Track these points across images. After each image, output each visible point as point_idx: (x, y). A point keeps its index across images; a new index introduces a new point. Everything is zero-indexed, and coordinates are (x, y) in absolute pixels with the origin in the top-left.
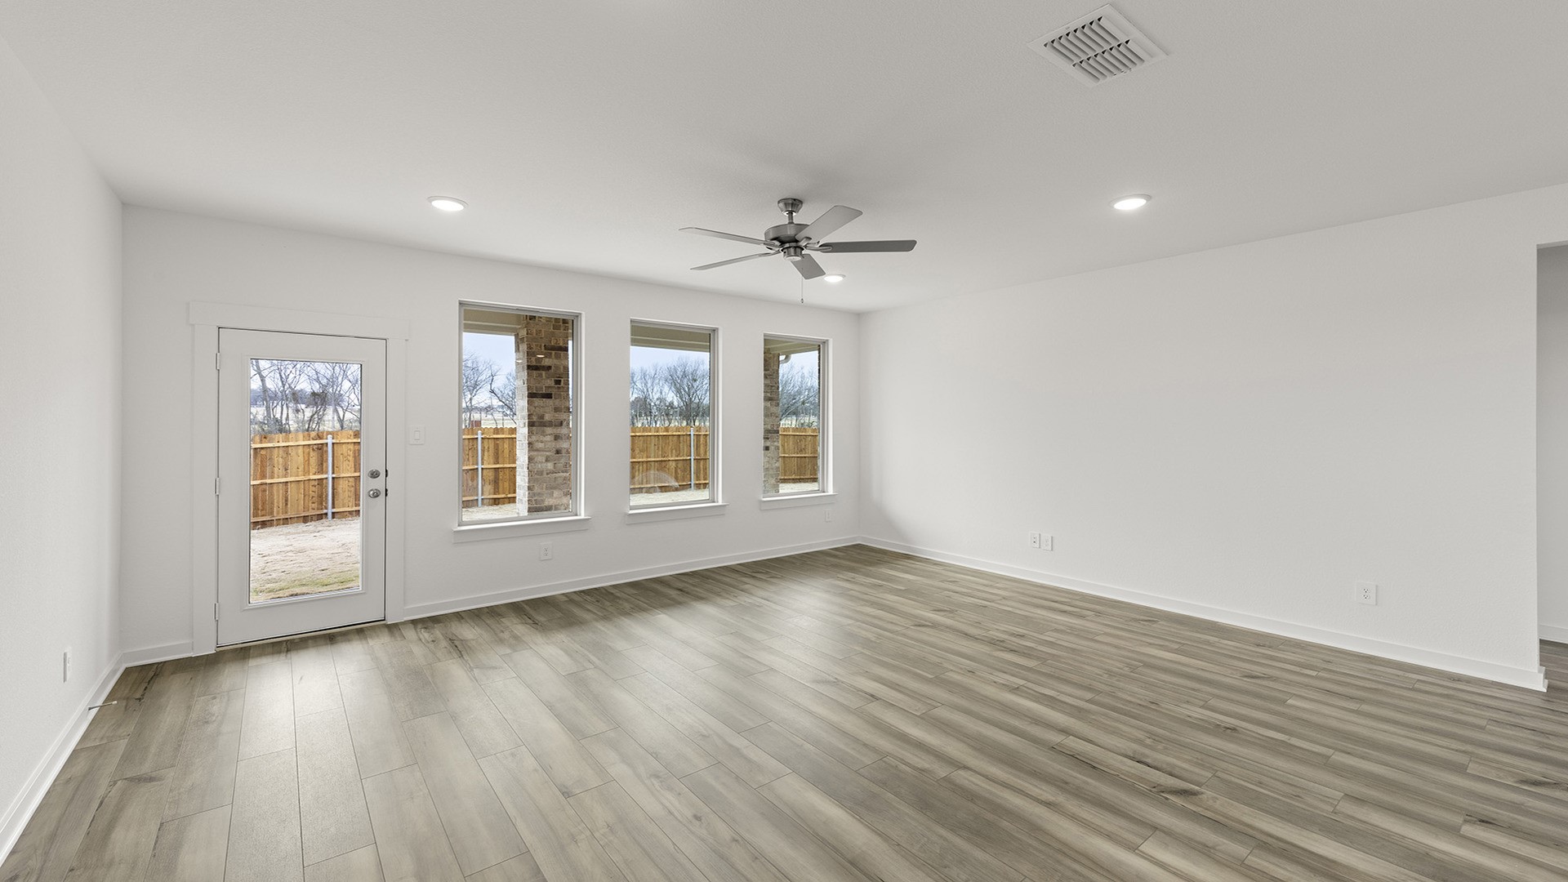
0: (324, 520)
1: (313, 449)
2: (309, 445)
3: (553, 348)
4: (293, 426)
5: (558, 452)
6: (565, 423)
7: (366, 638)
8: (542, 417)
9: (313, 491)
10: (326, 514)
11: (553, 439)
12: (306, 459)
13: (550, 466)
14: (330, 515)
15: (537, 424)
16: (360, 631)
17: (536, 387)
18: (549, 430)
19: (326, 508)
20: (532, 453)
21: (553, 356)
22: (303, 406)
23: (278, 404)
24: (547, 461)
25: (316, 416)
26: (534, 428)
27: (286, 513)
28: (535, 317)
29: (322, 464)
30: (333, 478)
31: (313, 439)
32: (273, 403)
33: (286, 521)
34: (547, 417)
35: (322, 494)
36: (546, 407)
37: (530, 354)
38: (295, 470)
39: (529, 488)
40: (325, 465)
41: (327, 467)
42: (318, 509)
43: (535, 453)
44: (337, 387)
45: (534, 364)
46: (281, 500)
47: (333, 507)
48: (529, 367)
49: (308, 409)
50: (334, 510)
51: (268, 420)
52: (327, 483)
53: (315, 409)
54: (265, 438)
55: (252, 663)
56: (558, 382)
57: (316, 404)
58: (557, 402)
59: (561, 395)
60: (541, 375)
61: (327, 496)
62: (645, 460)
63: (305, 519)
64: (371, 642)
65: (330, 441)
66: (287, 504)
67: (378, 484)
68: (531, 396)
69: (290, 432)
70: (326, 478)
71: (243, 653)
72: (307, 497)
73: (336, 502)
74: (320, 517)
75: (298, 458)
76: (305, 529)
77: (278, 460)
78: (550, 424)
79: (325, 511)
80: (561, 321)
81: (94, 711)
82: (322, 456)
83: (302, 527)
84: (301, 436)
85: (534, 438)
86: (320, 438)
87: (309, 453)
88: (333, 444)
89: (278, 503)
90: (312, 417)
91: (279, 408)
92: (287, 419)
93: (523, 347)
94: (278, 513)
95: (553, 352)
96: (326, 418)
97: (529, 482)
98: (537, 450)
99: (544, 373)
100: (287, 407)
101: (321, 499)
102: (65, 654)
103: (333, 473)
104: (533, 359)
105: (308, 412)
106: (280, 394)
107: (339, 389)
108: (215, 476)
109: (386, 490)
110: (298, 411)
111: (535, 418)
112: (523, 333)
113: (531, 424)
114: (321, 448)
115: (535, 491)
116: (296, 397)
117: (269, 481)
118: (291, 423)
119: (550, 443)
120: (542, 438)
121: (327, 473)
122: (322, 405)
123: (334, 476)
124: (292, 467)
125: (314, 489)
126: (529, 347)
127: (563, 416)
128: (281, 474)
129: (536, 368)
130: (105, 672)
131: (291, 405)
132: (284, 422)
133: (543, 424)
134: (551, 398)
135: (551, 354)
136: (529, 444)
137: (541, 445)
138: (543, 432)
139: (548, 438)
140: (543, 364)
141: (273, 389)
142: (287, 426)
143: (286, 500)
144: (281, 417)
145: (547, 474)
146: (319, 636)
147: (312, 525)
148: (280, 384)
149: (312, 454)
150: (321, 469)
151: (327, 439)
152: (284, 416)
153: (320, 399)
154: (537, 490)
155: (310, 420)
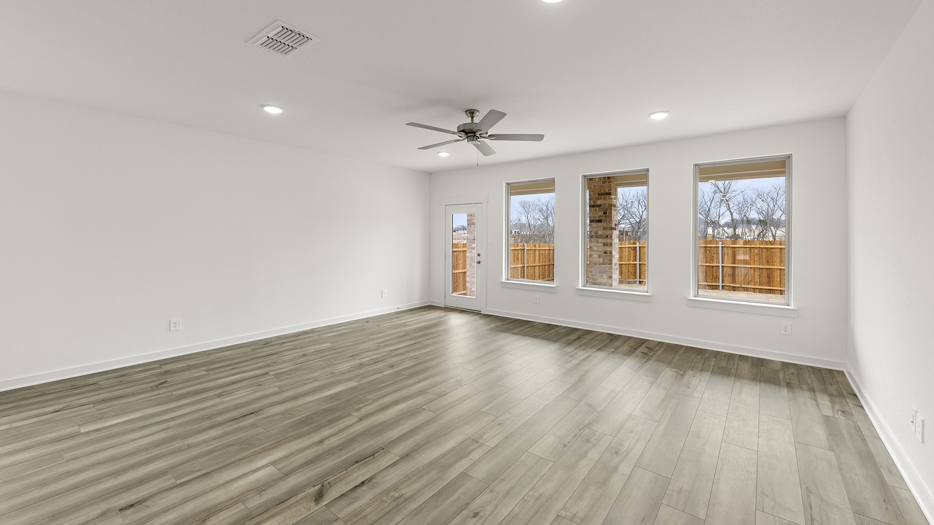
3: (603, 194)
5: (605, 253)
6: (609, 236)
8: (597, 233)
11: (602, 245)
13: (601, 260)
15: (594, 237)
17: (594, 217)
18: (600, 240)
21: (602, 199)
24: (599, 257)
26: (593, 239)
28: (592, 179)
34: (600, 233)
36: (599, 227)
43: (593, 252)
45: (592, 204)
56: (605, 213)
58: (605, 224)
59: (606, 220)
60: (596, 210)
67: (479, 259)
68: (592, 221)
78: (601, 237)
80: (607, 178)
85: (592, 244)
95: (603, 196)
98: (594, 251)
99: (597, 208)
111: (593, 234)
119: (601, 248)
127: (609, 232)
129: (594, 206)
133: (598, 237)
134: (603, 222)
135: (601, 197)
137: (596, 248)
138: (597, 241)
139: (600, 245)
140: (597, 203)
145: (599, 265)
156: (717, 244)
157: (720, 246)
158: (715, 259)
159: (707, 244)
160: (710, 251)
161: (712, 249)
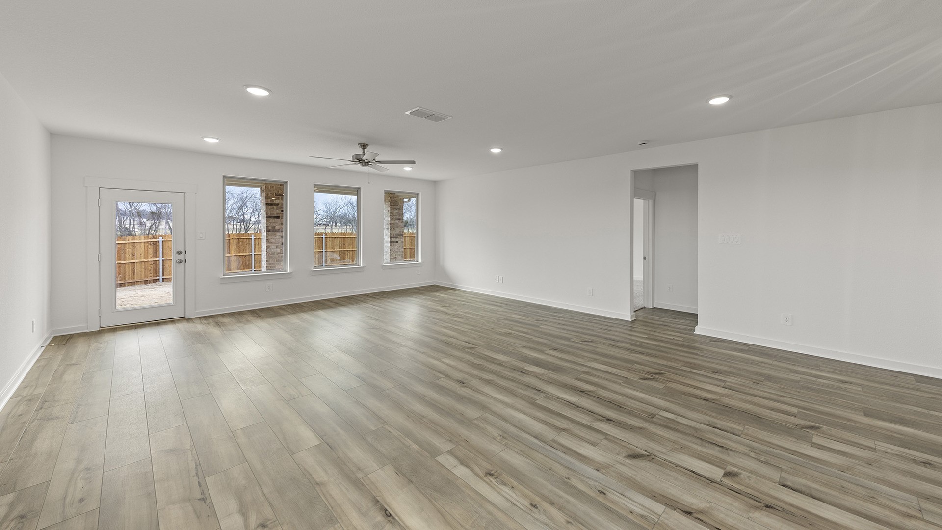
0: (157, 283)
1: (150, 245)
2: (148, 242)
4: (137, 231)
7: (175, 324)
8: (274, 227)
9: (150, 267)
10: (159, 279)
11: (280, 237)
12: (146, 249)
13: (278, 250)
14: (161, 280)
15: (271, 231)
16: (172, 321)
17: (271, 214)
19: (159, 276)
20: (268, 244)
21: (279, 199)
22: (145, 220)
23: (127, 218)
24: (276, 248)
25: (154, 226)
26: (270, 233)
27: (134, 279)
28: (269, 182)
29: (156, 252)
30: (163, 260)
31: (150, 239)
32: (123, 218)
33: (134, 283)
34: (276, 228)
35: (156, 268)
36: (276, 223)
37: (267, 198)
38: (139, 256)
39: (267, 261)
40: (157, 253)
41: (159, 254)
42: (154, 277)
43: (270, 245)
44: (168, 208)
45: (270, 202)
46: (130, 272)
47: (163, 275)
48: (267, 204)
49: (149, 222)
50: (164, 277)
51: (120, 228)
52: (159, 263)
53: (153, 222)
54: (120, 238)
55: (117, 332)
56: (282, 211)
57: (154, 218)
58: (281, 220)
59: (283, 217)
60: (273, 208)
61: (159, 269)
62: (351, 249)
63: (146, 282)
64: (177, 325)
65: (161, 239)
66: (134, 274)
67: (182, 257)
68: (268, 217)
69: (136, 235)
70: (159, 260)
71: (114, 330)
72: (146, 270)
73: (165, 273)
74: (155, 281)
75: (141, 249)
76: (146, 287)
77: (128, 250)
78: (279, 231)
79: (158, 278)
81: (43, 348)
82: (156, 248)
83: (144, 286)
84: (142, 237)
85: (270, 237)
86: (155, 238)
87: (148, 246)
88: (163, 241)
89: (129, 273)
90: (151, 226)
91: (128, 221)
92: (134, 227)
93: (264, 194)
94: (129, 279)
95: (280, 197)
96: (161, 227)
97: (267, 258)
98: (271, 243)
99: (275, 207)
100: (134, 221)
101: (156, 272)
102: (33, 322)
103: (163, 257)
104: (269, 200)
105: (148, 224)
106: (128, 213)
107: (169, 210)
108: (98, 253)
109: (186, 260)
110: (141, 223)
111: (270, 228)
112: (264, 188)
113: (268, 231)
114: (155, 244)
115: (270, 262)
116: (140, 214)
117: (122, 262)
118: (136, 230)
120: (274, 237)
121: (159, 257)
122: (158, 219)
123: (163, 259)
124: (137, 254)
125: (151, 266)
126: (267, 195)
128: (130, 258)
129: (271, 204)
130: (46, 336)
131: (136, 219)
132: (131, 230)
133: (274, 231)
134: (279, 218)
135: (278, 197)
136: (267, 240)
137: (273, 241)
138: (275, 234)
139: (277, 237)
140: (274, 202)
141: (123, 209)
142: (134, 232)
143: (134, 272)
144: (130, 227)
146: (152, 323)
147: (150, 285)
148: (129, 206)
149: (149, 247)
150: (155, 254)
151: (159, 239)
152: (132, 226)
153: (156, 216)
154: (271, 261)
155: (150, 229)
156: (249, 236)
157: (253, 238)
158: (247, 249)
159: (240, 237)
160: (243, 242)
161: (245, 240)
